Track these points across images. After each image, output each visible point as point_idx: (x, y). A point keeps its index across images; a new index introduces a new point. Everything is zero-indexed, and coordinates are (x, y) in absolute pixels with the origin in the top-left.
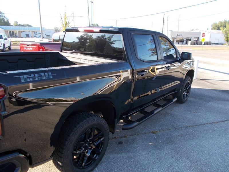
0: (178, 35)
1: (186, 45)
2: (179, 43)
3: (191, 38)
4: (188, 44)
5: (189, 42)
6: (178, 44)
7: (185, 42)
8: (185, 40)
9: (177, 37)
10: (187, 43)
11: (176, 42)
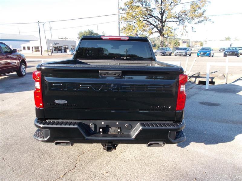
0: (55, 44)
1: (65, 54)
2: (58, 51)
3: (68, 46)
4: (66, 53)
5: (68, 50)
6: (57, 53)
7: (63, 51)
8: (63, 48)
9: (55, 45)
10: (65, 51)
11: (55, 51)
